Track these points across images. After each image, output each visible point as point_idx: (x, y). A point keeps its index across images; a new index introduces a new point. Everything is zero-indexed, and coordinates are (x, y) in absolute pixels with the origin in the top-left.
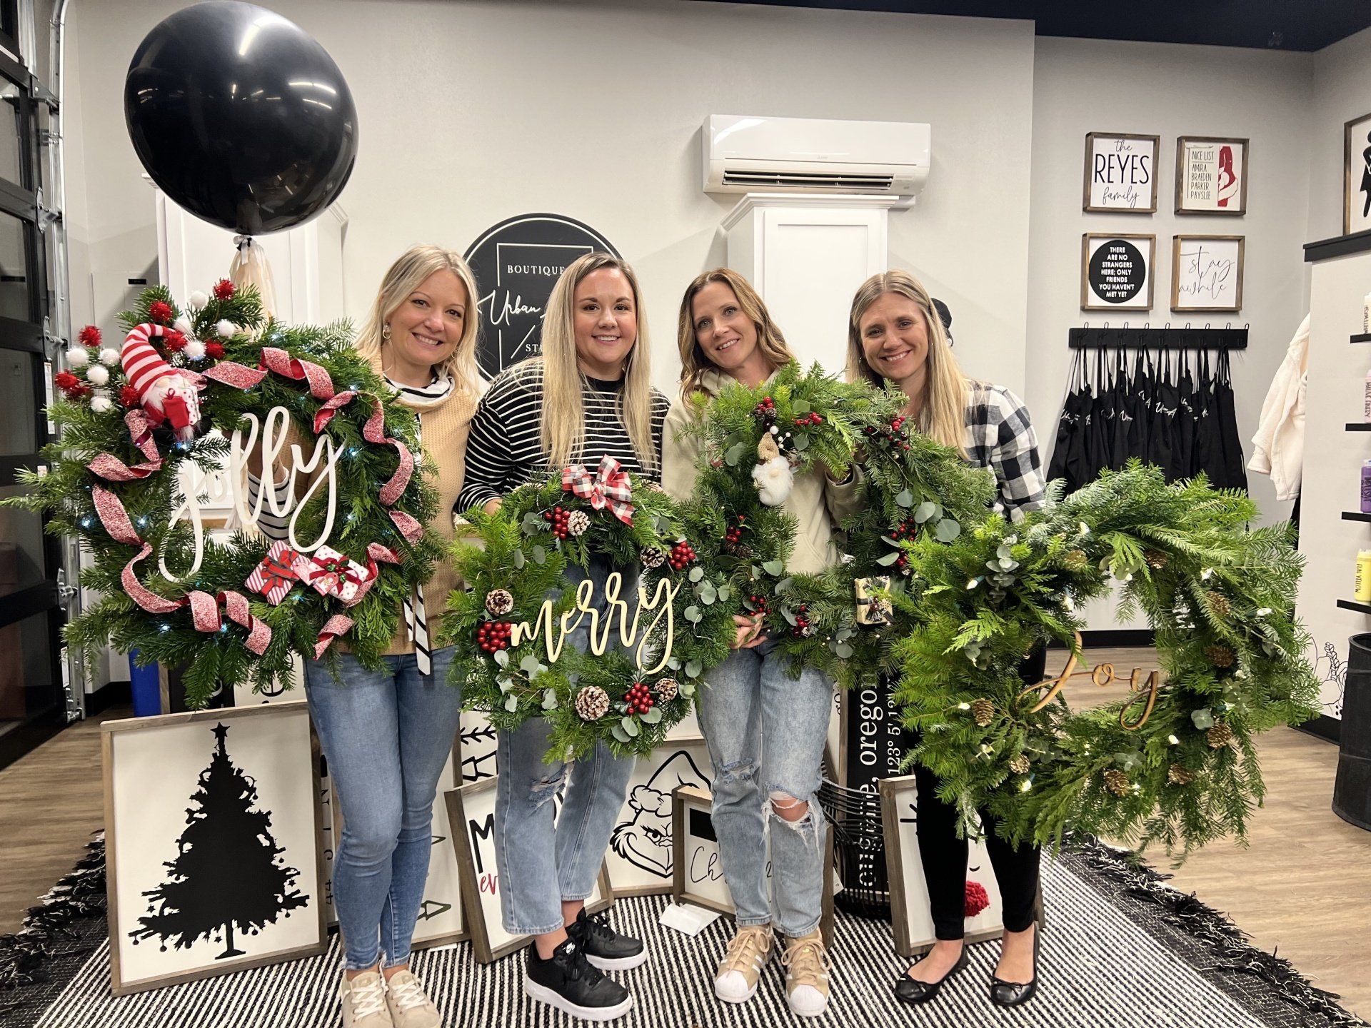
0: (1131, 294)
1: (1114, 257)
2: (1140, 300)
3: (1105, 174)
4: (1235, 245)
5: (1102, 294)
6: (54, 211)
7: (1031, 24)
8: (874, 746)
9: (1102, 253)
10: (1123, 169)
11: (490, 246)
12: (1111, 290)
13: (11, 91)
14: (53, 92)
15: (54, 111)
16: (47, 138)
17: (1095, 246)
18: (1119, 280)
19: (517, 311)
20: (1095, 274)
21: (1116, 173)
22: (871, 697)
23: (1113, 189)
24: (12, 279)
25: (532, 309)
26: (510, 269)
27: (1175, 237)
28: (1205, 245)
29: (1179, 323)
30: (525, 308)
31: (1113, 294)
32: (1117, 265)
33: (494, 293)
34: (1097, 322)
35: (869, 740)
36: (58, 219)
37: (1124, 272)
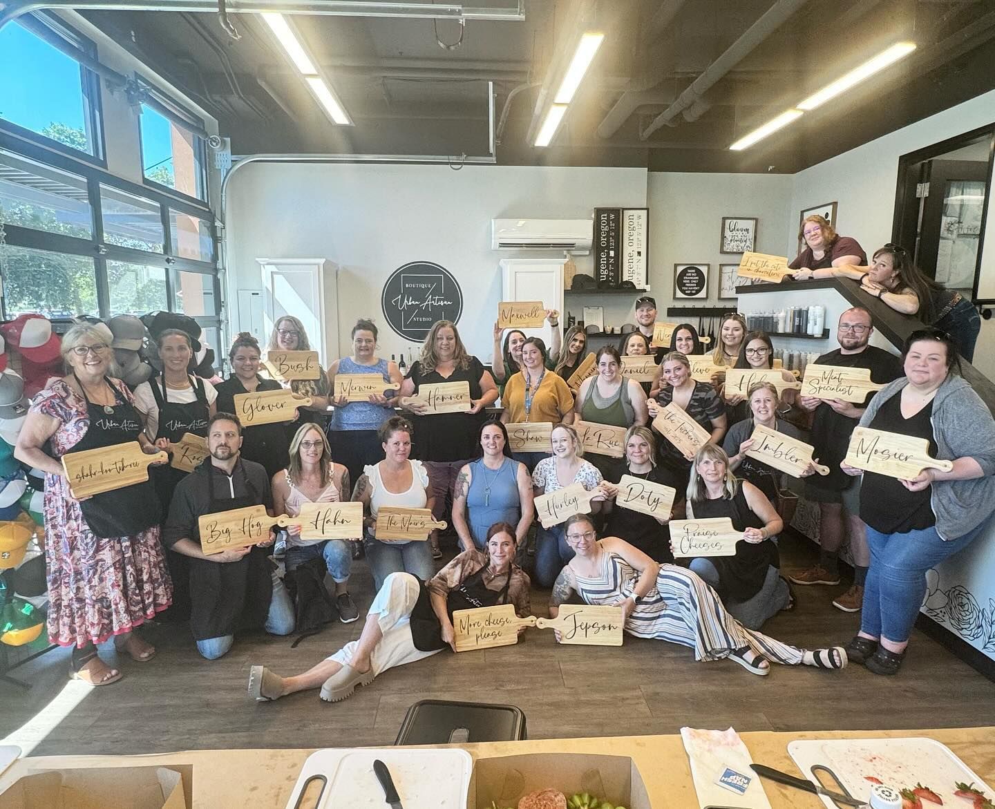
0: (698, 292)
1: (690, 275)
2: (702, 294)
5: (683, 292)
7: (646, 169)
9: (684, 272)
11: (398, 276)
12: (688, 290)
17: (680, 269)
18: (692, 285)
19: (410, 303)
20: (680, 282)
22: (604, 223)
25: (417, 303)
26: (407, 285)
27: (721, 264)
28: (735, 268)
29: (720, 305)
30: (413, 302)
31: (689, 292)
32: (691, 278)
33: (400, 297)
34: (679, 305)
35: (604, 237)
37: (695, 282)
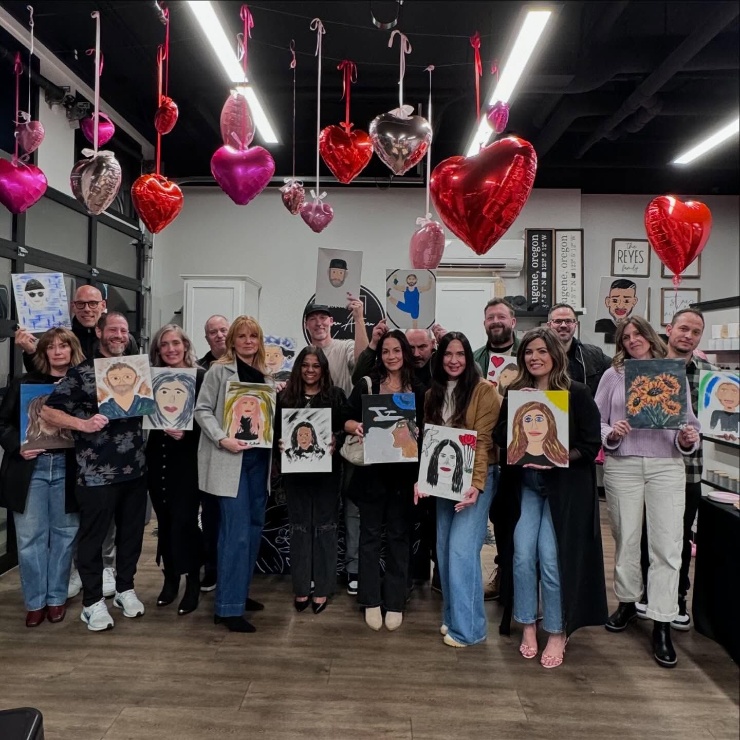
3: (623, 259)
4: (696, 293)
6: (148, 287)
7: (579, 190)
8: (537, 261)
10: (631, 257)
13: (135, 241)
14: (151, 241)
15: (151, 247)
16: (147, 258)
21: (628, 259)
22: (536, 243)
23: (627, 265)
24: (131, 312)
25: (338, 323)
27: (662, 289)
28: (679, 293)
35: (535, 259)
36: (149, 290)
